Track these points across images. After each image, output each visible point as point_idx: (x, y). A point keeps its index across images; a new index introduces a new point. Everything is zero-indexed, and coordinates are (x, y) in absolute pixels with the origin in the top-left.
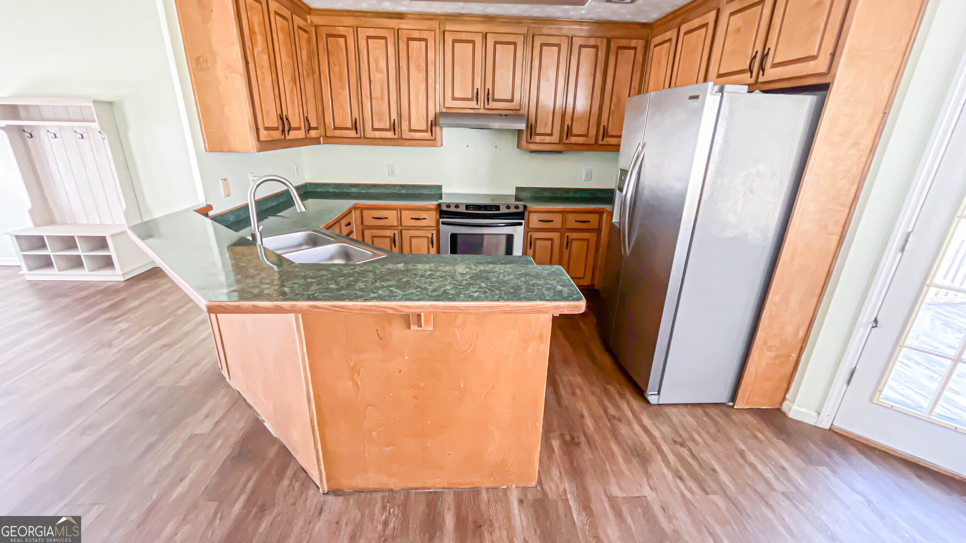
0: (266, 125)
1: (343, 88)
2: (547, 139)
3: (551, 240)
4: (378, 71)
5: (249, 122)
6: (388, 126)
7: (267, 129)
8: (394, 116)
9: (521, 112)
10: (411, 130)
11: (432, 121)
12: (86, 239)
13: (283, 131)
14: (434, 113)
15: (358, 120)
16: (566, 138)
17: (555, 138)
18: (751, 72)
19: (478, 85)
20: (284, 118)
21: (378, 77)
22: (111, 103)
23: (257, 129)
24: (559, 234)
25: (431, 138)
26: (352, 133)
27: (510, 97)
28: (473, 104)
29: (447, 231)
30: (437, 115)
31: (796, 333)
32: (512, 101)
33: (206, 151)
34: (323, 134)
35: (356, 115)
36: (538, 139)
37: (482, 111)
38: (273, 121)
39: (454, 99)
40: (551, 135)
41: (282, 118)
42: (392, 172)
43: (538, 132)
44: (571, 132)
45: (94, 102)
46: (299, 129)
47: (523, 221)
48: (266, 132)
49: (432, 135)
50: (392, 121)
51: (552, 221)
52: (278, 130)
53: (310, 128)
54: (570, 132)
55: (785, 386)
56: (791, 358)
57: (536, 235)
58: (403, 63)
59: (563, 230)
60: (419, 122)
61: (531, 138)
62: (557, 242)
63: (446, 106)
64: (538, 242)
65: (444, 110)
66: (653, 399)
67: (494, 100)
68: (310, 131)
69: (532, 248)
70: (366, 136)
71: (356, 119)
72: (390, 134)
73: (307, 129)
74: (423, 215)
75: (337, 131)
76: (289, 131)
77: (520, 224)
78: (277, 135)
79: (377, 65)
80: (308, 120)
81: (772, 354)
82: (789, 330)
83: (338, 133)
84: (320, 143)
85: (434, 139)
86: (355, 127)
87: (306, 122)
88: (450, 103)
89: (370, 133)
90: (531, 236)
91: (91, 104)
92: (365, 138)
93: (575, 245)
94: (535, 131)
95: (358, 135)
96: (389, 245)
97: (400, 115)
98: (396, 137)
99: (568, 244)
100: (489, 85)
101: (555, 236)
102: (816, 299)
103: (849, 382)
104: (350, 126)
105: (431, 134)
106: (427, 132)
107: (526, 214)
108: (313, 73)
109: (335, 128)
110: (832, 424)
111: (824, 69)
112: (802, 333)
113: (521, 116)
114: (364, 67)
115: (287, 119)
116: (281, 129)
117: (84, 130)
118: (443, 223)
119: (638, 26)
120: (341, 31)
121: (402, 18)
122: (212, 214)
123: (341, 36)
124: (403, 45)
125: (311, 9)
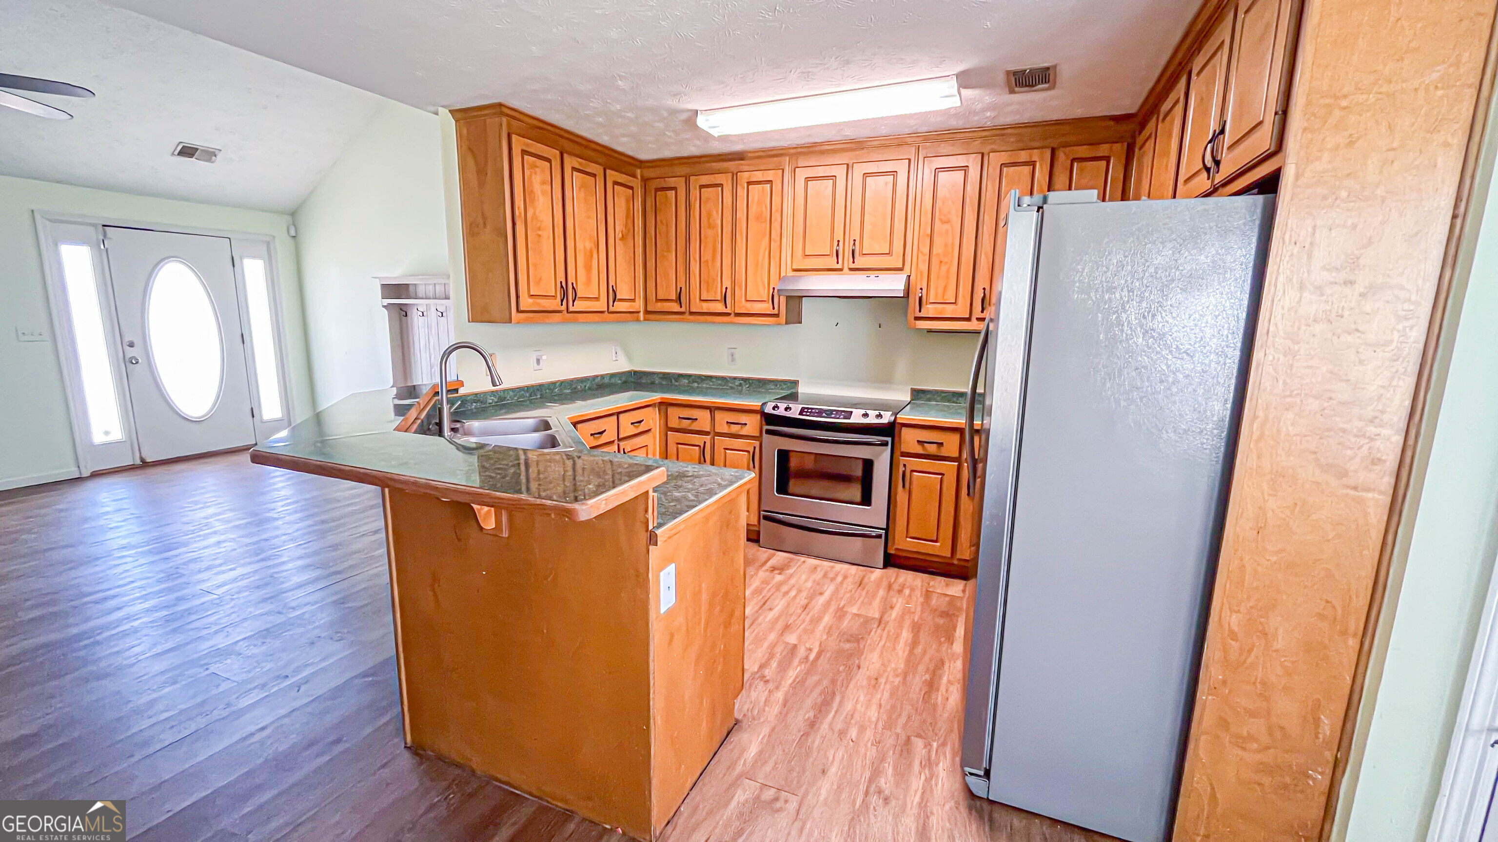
1: (669, 250)
2: (949, 310)
3: (941, 475)
4: (711, 226)
6: (718, 297)
7: (533, 297)
8: (727, 283)
9: (905, 271)
10: (747, 302)
11: (775, 288)
14: (777, 279)
15: (683, 289)
16: (980, 310)
17: (961, 309)
18: (1209, 172)
19: (839, 235)
20: (569, 285)
21: (711, 236)
23: (517, 297)
24: (954, 466)
25: (770, 311)
26: (675, 307)
27: (886, 250)
28: (832, 263)
29: (774, 444)
30: (782, 280)
32: (890, 255)
33: (469, 322)
34: (642, 307)
35: (681, 284)
36: (932, 311)
37: (845, 272)
38: (551, 289)
40: (955, 303)
41: (563, 286)
43: (932, 300)
44: (990, 299)
46: (596, 299)
47: (889, 439)
48: (531, 301)
49: (774, 309)
50: (724, 290)
51: (941, 444)
52: (556, 298)
53: (613, 299)
54: (987, 300)
57: (913, 465)
58: (741, 214)
59: (962, 460)
60: (758, 290)
61: (920, 310)
62: (950, 480)
63: (792, 268)
64: (917, 478)
65: (793, 273)
67: (860, 253)
68: (618, 303)
69: (907, 486)
70: (691, 311)
71: (681, 289)
72: (721, 308)
74: (743, 418)
75: (659, 304)
76: (574, 301)
77: (885, 444)
78: (552, 304)
79: (709, 219)
80: (614, 290)
81: (1251, 757)
82: (1288, 706)
83: (660, 306)
84: (638, 320)
85: (777, 313)
86: (679, 298)
88: (800, 262)
89: (696, 306)
90: (904, 466)
92: (691, 313)
95: (683, 310)
96: (697, 456)
97: (734, 283)
98: (729, 311)
100: (855, 234)
101: (948, 469)
104: (674, 296)
105: (772, 307)
106: (769, 303)
107: (897, 428)
109: (658, 300)
112: (1328, 726)
114: (695, 224)
115: (573, 288)
116: (561, 297)
118: (768, 432)
119: (1112, 123)
120: (672, 182)
121: (742, 159)
122: (462, 391)
123: (671, 189)
124: (742, 192)
125: (641, 162)
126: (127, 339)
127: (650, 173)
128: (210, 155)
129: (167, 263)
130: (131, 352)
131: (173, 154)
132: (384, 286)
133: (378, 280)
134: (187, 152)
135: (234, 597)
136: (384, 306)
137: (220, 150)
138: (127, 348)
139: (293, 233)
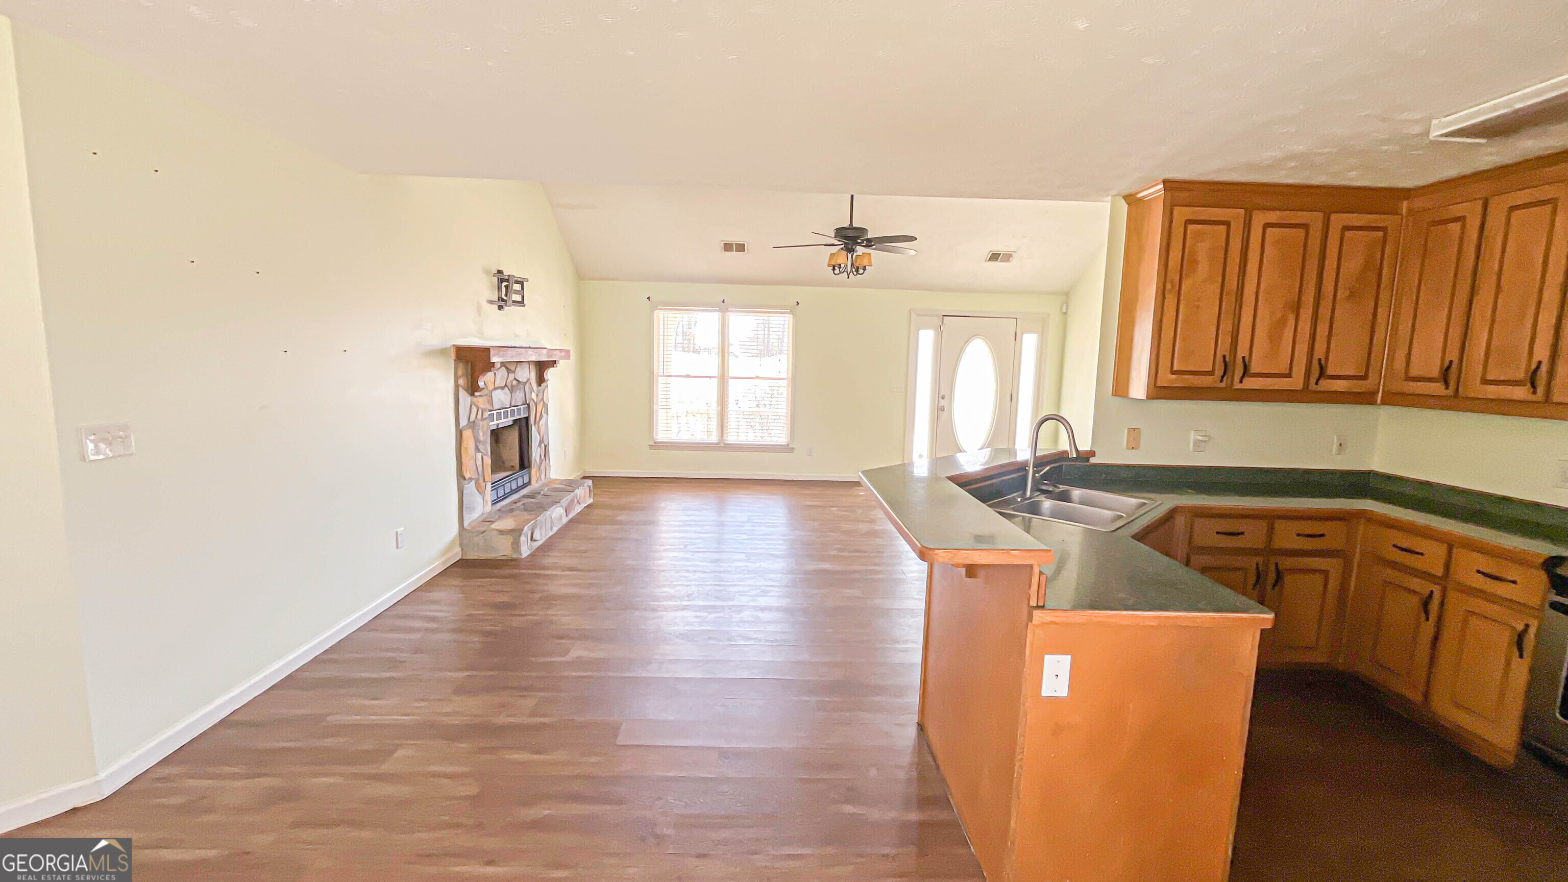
0: (1177, 368)
5: (1149, 363)
6: (1520, 376)
7: (1177, 373)
8: (1541, 354)
13: (1225, 376)
23: (1155, 373)
33: (1112, 395)
34: (1382, 387)
35: (1452, 355)
41: (1226, 361)
46: (1282, 376)
48: (1173, 376)
50: (1534, 366)
53: (1324, 377)
68: (1325, 381)
70: (1464, 395)
71: (1451, 362)
72: (1520, 393)
73: (1314, 377)
74: (1511, 572)
75: (1410, 383)
76: (1241, 378)
78: (1205, 381)
83: (1411, 386)
86: (1445, 376)
87: (1316, 367)
89: (1475, 389)
92: (1462, 397)
95: (1450, 392)
97: (1555, 356)
109: (1408, 378)
114: (1490, 265)
115: (1244, 362)
116: (1219, 374)
118: (1557, 606)
120: (1458, 210)
122: (1093, 460)
123: (1456, 220)
125: (1409, 190)
126: (942, 393)
127: (1418, 203)
128: (1008, 257)
129: (974, 339)
130: (942, 402)
131: (986, 261)
134: (994, 257)
135: (913, 582)
137: (1015, 252)
138: (940, 399)
139: (1064, 310)
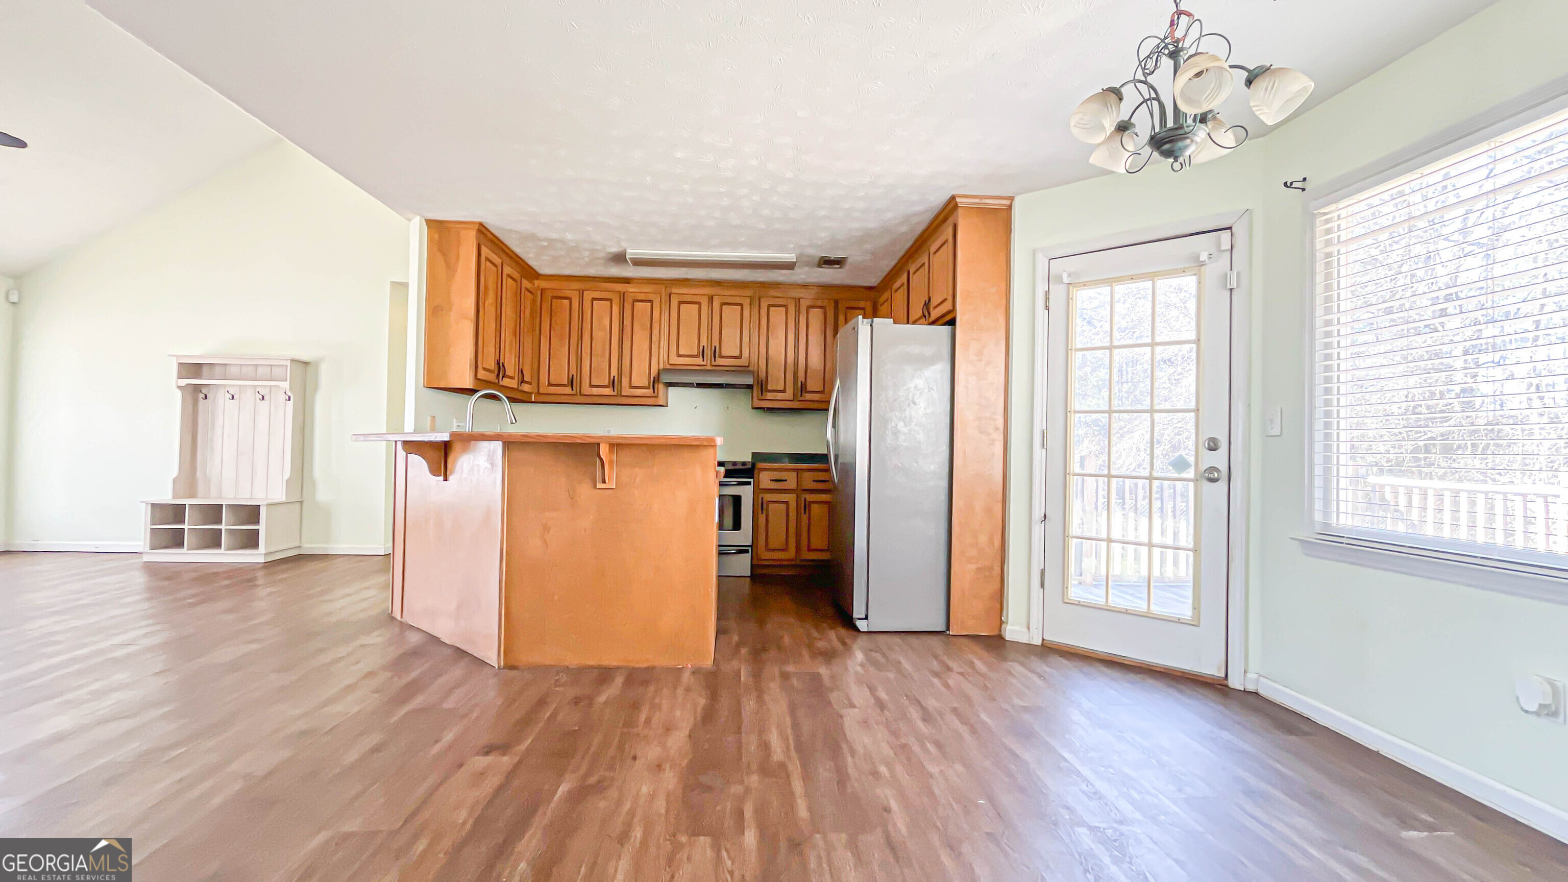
0: (484, 366)
1: (562, 349)
2: (780, 396)
3: (787, 503)
4: (601, 329)
5: (471, 360)
6: (606, 383)
7: (485, 369)
8: (614, 372)
9: (751, 368)
10: (632, 387)
11: (654, 378)
12: (236, 509)
13: (498, 375)
14: (657, 370)
15: (575, 377)
16: (800, 394)
17: (789, 394)
18: (925, 317)
19: (704, 342)
20: (501, 364)
21: (600, 335)
22: (306, 364)
23: (476, 367)
24: (795, 495)
25: (653, 396)
26: (568, 390)
27: (737, 354)
28: (699, 361)
30: (660, 372)
31: (991, 541)
32: (740, 357)
33: (423, 385)
34: (536, 390)
35: (573, 371)
36: (770, 396)
37: (709, 368)
38: (492, 365)
39: (679, 356)
40: (784, 391)
41: (498, 364)
42: (609, 432)
43: (769, 388)
44: (806, 388)
45: (293, 361)
46: (512, 378)
47: (751, 480)
48: (483, 372)
49: (654, 392)
50: (612, 378)
51: (786, 480)
52: (494, 373)
53: (523, 381)
54: (803, 388)
55: (999, 606)
56: (994, 571)
57: (768, 497)
58: (627, 322)
59: (799, 491)
60: (640, 377)
61: (762, 395)
62: (793, 505)
63: (670, 362)
64: (771, 506)
65: (668, 367)
66: (862, 625)
67: (721, 357)
68: (522, 384)
69: (764, 512)
70: (582, 393)
71: (573, 375)
72: (608, 391)
73: (520, 381)
75: (552, 388)
76: (503, 377)
77: (749, 483)
78: (492, 377)
79: (600, 324)
80: (522, 372)
81: (973, 567)
82: (983, 539)
83: (552, 390)
84: (530, 401)
85: (656, 396)
86: (571, 383)
87: (520, 374)
88: (674, 360)
89: (586, 390)
90: (762, 498)
91: (288, 363)
93: (815, 507)
94: (766, 387)
95: (574, 392)
97: (620, 372)
98: (615, 393)
99: (807, 506)
100: (716, 343)
101: (791, 498)
102: (1000, 505)
103: (1043, 585)
104: (565, 382)
105: (652, 391)
106: (649, 389)
107: (756, 472)
108: (534, 330)
109: (550, 385)
110: (1043, 640)
111: (951, 308)
112: (997, 542)
113: (752, 372)
114: (587, 326)
115: (503, 366)
116: (496, 372)
117: (268, 390)
119: (863, 289)
120: (567, 293)
121: (629, 283)
123: (566, 298)
124: (628, 307)
125: (539, 275)
132: (181, 365)
133: (175, 359)
136: (179, 387)
139: (14, 299)
